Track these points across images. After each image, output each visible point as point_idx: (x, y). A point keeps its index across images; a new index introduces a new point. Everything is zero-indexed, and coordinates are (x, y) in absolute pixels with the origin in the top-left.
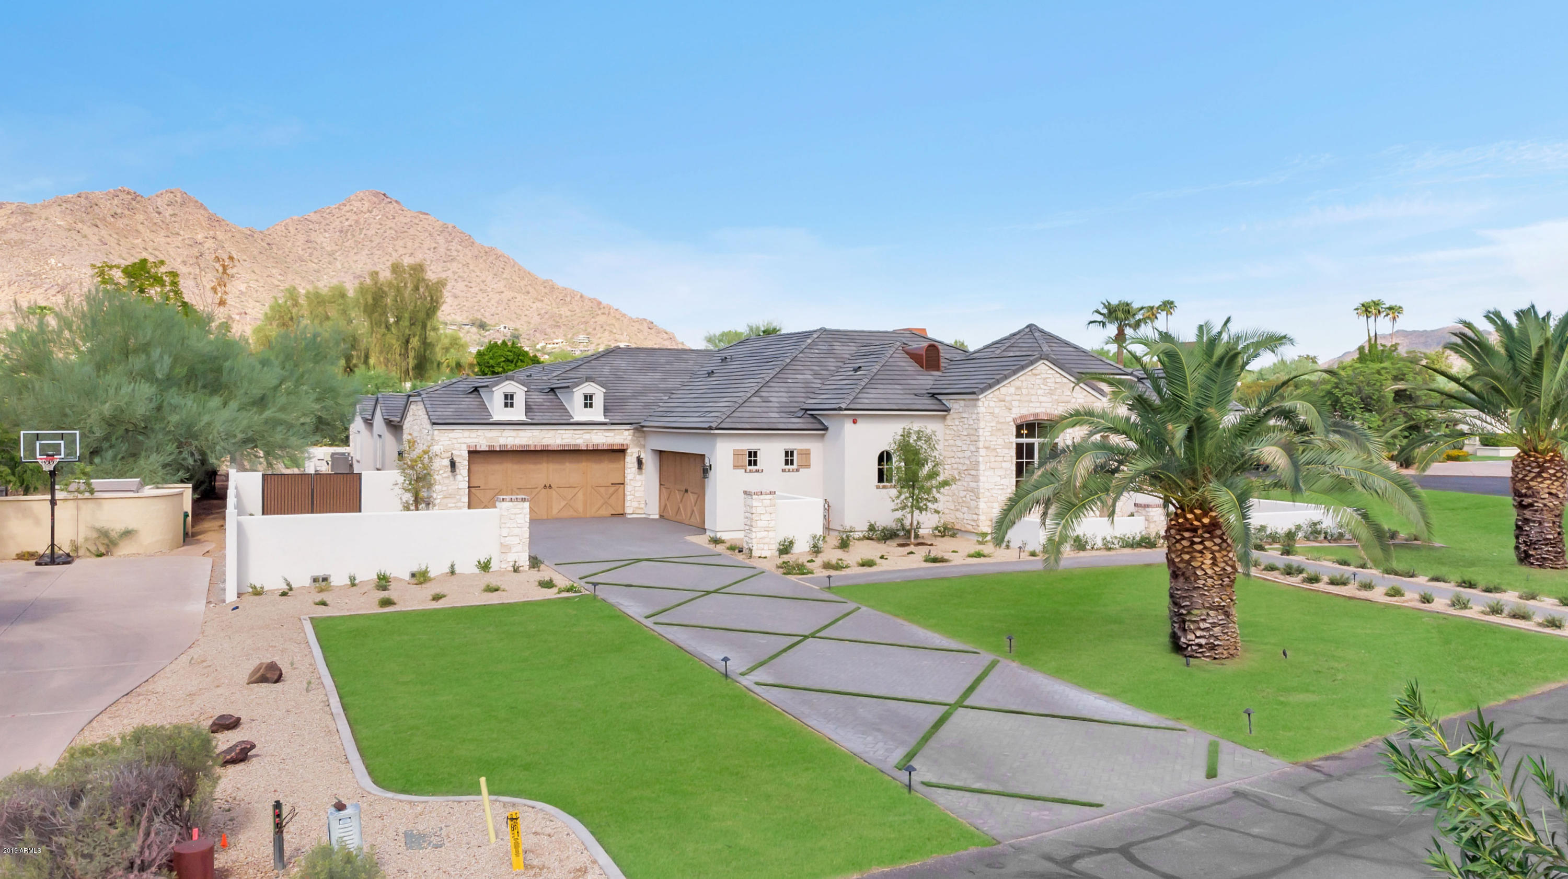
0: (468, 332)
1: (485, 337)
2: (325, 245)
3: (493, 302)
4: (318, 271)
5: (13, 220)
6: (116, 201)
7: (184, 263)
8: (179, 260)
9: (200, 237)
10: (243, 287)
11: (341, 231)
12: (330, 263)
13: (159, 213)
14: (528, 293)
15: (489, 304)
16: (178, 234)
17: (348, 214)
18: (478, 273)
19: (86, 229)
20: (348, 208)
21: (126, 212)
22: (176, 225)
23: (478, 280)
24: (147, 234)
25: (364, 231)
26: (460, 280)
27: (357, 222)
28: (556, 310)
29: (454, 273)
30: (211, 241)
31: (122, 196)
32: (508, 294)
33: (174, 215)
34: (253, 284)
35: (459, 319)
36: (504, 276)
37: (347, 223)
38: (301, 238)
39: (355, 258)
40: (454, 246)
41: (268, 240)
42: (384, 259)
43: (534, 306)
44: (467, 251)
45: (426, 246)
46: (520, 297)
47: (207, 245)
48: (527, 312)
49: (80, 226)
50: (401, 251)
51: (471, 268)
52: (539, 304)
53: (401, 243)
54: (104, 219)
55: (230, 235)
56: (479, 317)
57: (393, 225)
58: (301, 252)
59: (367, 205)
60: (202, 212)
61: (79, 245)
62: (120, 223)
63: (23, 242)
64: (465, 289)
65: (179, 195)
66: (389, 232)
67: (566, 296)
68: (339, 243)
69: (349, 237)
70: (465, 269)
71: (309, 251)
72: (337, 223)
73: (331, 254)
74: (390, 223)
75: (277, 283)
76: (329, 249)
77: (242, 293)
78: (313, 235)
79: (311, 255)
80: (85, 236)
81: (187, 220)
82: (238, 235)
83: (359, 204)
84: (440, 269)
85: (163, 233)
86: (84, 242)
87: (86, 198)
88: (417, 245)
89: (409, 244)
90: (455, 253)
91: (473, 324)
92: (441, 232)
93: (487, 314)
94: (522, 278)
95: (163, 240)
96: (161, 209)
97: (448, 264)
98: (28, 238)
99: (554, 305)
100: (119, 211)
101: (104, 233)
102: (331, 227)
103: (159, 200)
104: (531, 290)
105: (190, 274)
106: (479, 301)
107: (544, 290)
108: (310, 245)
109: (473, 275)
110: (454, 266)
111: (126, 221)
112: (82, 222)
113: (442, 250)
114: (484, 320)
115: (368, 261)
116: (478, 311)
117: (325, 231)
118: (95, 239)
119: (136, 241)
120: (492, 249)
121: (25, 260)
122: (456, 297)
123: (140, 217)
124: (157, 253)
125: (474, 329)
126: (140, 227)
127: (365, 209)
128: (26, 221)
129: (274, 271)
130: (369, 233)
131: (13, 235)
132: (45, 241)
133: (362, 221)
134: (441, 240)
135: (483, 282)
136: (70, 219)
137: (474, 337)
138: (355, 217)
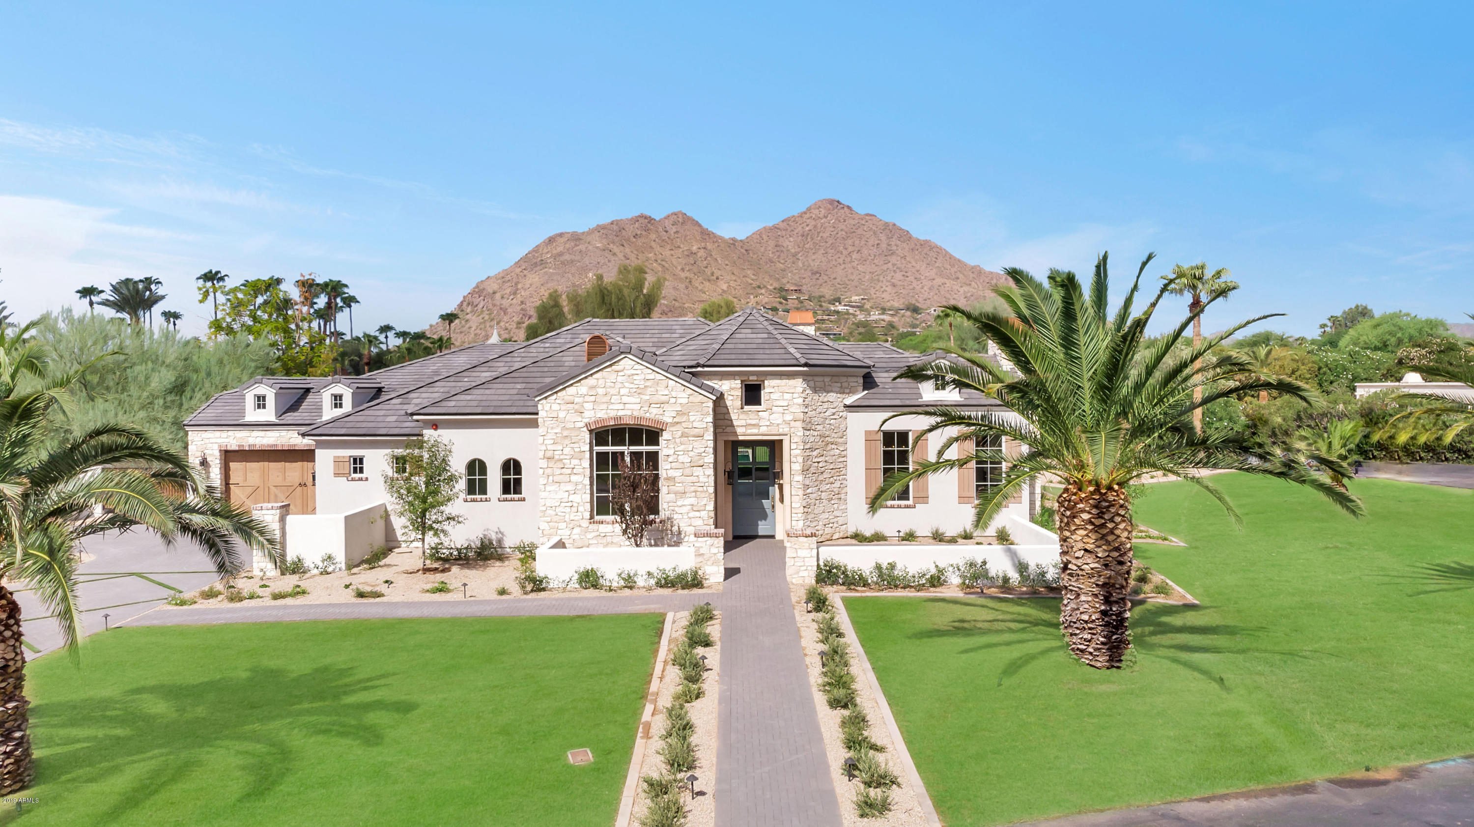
0: (903, 316)
1: (917, 319)
2: (790, 247)
3: (925, 288)
4: (784, 270)
5: (567, 246)
6: (637, 225)
7: (683, 270)
8: (679, 268)
9: (694, 248)
10: (725, 287)
11: (803, 236)
12: (794, 263)
13: (666, 232)
14: (958, 278)
15: (923, 291)
16: (679, 247)
17: (808, 221)
18: (914, 264)
19: (616, 249)
20: (808, 215)
21: (644, 233)
22: (678, 240)
23: (914, 270)
24: (658, 249)
25: (821, 234)
26: (898, 271)
27: (815, 226)
28: (981, 293)
29: (894, 265)
30: (702, 250)
31: (642, 220)
32: (939, 281)
33: (677, 232)
34: (732, 284)
35: (896, 305)
36: (937, 265)
37: (807, 229)
38: (772, 244)
39: (814, 257)
40: (894, 241)
41: (745, 247)
42: (836, 257)
43: (962, 290)
44: (905, 245)
45: (871, 243)
46: (949, 283)
47: (699, 254)
48: (955, 296)
49: (612, 246)
50: (850, 249)
51: (908, 259)
52: (966, 288)
53: (850, 242)
54: (628, 240)
55: (716, 245)
56: (914, 302)
57: (844, 228)
58: (771, 255)
59: (823, 211)
60: (697, 228)
61: (609, 261)
62: (640, 242)
63: (572, 261)
64: (902, 278)
65: (680, 216)
66: (840, 233)
67: (992, 279)
68: (801, 246)
69: (809, 239)
70: (903, 261)
71: (778, 254)
72: (800, 228)
73: (795, 255)
74: (841, 226)
75: (750, 281)
76: (793, 251)
77: (724, 291)
78: (781, 239)
79: (779, 257)
80: (614, 254)
81: (686, 236)
82: (722, 245)
83: (816, 212)
84: (882, 262)
85: (669, 247)
86: (613, 258)
87: (617, 224)
88: (863, 243)
89: (857, 242)
90: (894, 248)
91: (908, 309)
92: (883, 230)
93: (920, 300)
94: (953, 266)
95: (668, 253)
96: (668, 228)
97: (889, 258)
98: (576, 258)
99: (981, 288)
100: (639, 232)
101: (628, 250)
102: (795, 233)
103: (667, 221)
104: (961, 276)
105: (686, 278)
106: (914, 289)
107: (972, 275)
108: (778, 249)
109: (910, 266)
110: (893, 259)
111: (643, 240)
112: (613, 243)
113: (884, 246)
114: (917, 304)
115: (823, 259)
116: (913, 297)
117: (790, 236)
118: (621, 256)
119: (650, 255)
120: (927, 242)
121: (573, 275)
122: (894, 285)
123: (653, 236)
124: (664, 263)
125: (908, 313)
126: (653, 244)
127: (821, 215)
128: (576, 245)
129: (749, 272)
130: (825, 235)
131: (567, 257)
132: (587, 260)
133: (819, 226)
134: (883, 237)
135: (918, 271)
136: (605, 242)
137: (908, 320)
138: (813, 223)
